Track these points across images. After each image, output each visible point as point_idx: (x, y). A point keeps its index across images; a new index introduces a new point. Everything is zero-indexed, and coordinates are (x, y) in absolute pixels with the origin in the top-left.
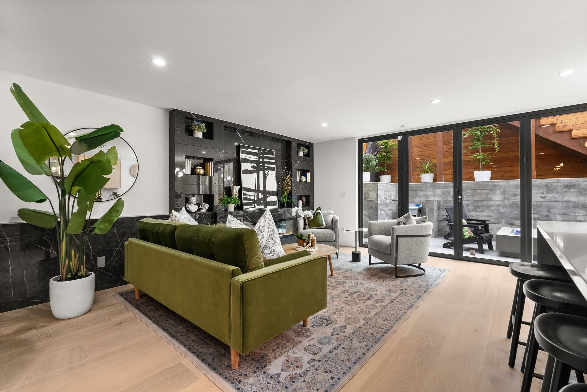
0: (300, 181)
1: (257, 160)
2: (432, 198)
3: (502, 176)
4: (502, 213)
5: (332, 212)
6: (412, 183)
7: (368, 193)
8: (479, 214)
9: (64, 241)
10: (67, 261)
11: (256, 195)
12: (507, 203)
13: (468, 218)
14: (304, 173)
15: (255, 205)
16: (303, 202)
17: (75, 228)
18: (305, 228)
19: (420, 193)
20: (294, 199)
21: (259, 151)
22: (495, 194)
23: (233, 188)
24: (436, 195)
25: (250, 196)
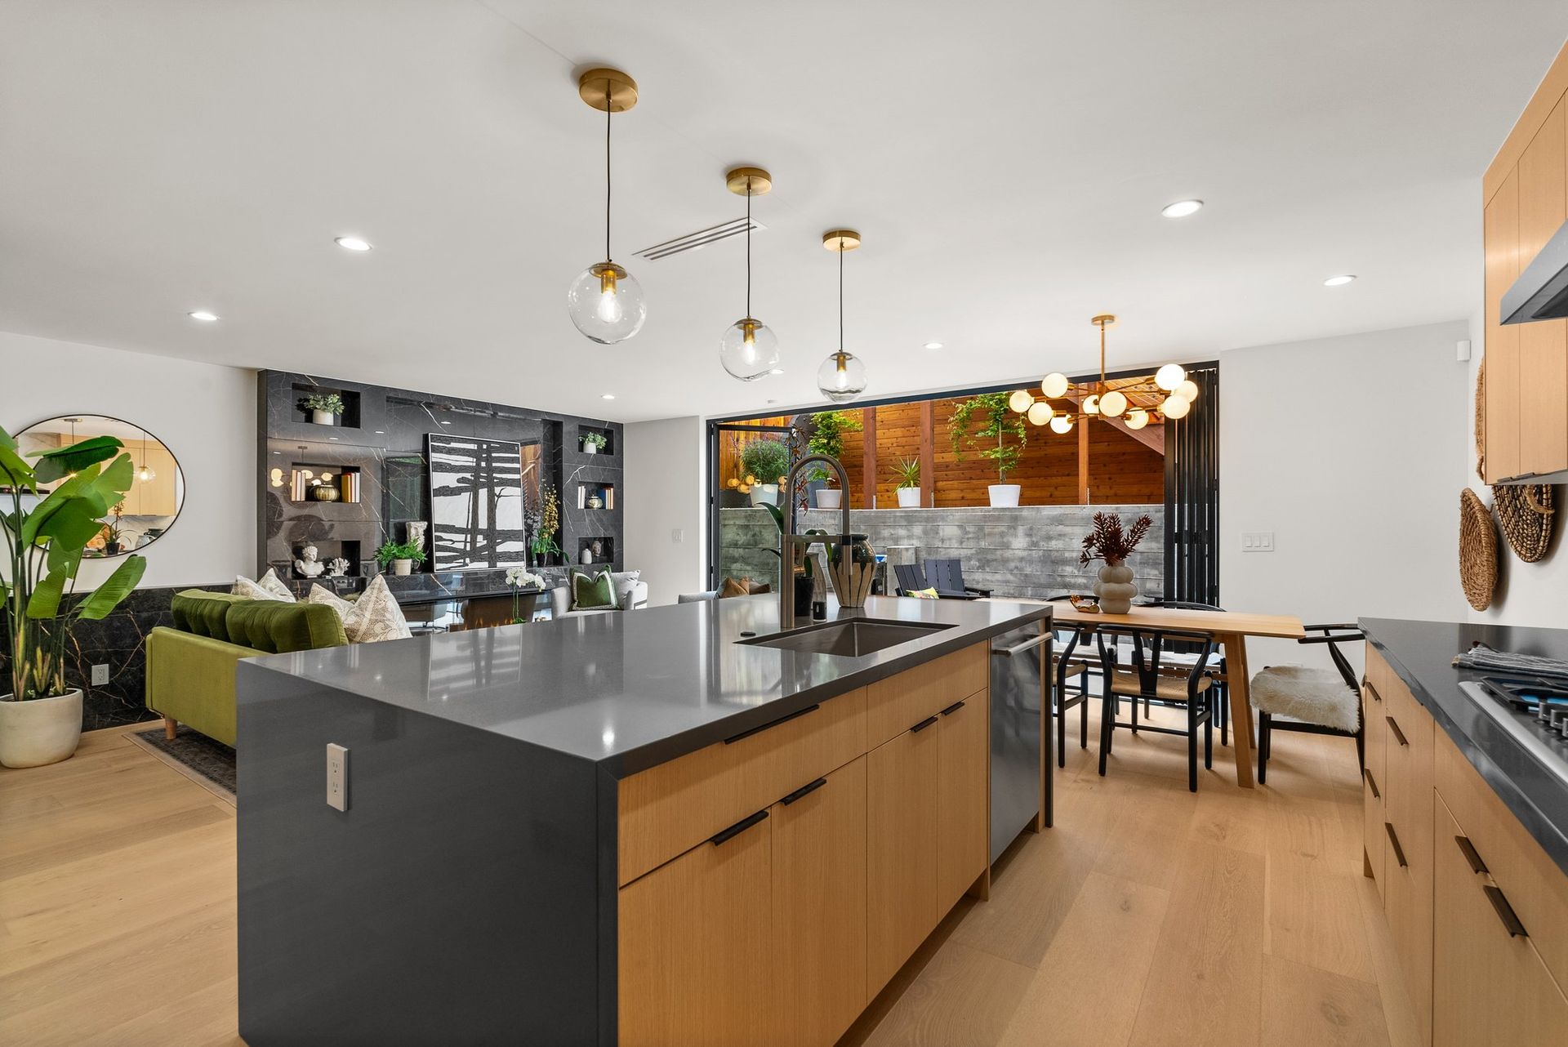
0: (587, 507)
1: (474, 464)
2: (906, 541)
3: (1051, 496)
4: (1026, 575)
5: (636, 574)
6: (874, 509)
7: (761, 532)
8: (989, 577)
9: (22, 631)
10: (28, 666)
11: (469, 540)
12: (1035, 554)
13: (966, 585)
14: (599, 489)
15: (465, 561)
16: (594, 552)
17: (43, 606)
18: (570, 609)
19: (883, 532)
20: (570, 547)
21: (480, 447)
22: (1016, 536)
23: (410, 526)
24: (913, 535)
25: (454, 542)
